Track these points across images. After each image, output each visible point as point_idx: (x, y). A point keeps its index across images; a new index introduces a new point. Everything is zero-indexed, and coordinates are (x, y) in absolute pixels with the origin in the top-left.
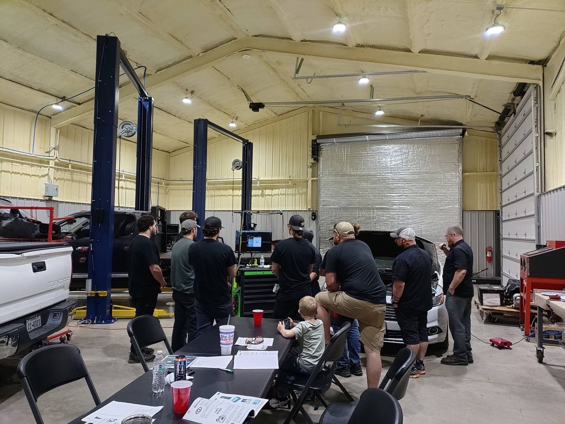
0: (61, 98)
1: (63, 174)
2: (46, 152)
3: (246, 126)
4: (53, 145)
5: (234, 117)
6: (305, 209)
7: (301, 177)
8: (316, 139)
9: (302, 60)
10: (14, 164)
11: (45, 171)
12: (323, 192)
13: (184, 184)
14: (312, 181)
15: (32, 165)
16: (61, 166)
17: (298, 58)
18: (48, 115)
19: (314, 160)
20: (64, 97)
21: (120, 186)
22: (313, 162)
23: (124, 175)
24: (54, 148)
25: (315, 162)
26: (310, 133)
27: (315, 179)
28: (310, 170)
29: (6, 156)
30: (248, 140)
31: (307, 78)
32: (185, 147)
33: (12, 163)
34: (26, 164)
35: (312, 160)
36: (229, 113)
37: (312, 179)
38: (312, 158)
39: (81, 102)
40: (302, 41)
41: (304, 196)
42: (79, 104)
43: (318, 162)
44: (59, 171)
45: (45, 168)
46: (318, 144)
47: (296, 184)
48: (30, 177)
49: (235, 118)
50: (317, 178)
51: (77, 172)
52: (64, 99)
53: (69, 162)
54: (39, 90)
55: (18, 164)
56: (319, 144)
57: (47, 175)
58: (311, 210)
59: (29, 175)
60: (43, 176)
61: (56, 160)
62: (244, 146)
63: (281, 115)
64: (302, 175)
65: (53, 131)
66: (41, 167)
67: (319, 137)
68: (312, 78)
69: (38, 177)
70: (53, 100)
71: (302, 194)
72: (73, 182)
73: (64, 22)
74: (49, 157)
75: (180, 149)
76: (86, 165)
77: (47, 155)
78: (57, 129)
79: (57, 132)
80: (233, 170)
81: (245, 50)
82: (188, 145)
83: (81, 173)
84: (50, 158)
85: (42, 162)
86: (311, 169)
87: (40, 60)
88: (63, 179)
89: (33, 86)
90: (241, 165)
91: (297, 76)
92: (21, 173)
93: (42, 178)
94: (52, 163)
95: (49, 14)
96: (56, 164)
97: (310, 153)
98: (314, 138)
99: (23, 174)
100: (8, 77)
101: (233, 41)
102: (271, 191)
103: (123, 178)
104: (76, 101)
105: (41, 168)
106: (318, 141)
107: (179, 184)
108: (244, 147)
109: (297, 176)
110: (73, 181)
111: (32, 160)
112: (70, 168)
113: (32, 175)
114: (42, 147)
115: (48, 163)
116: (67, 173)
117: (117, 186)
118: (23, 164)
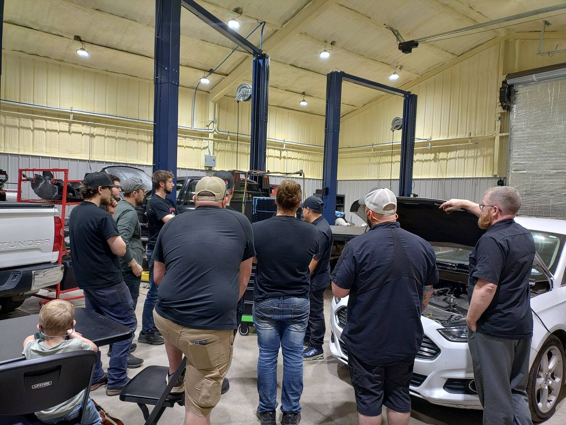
0: (209, 71)
1: (224, 146)
2: (206, 126)
3: (417, 76)
4: (211, 118)
5: (397, 67)
6: (490, 176)
7: (486, 133)
8: (506, 80)
11: (205, 143)
12: (515, 152)
13: (351, 152)
14: (501, 138)
15: (194, 139)
16: (220, 138)
18: (207, 90)
19: (504, 108)
21: (282, 156)
22: (502, 111)
23: (284, 145)
24: (213, 122)
25: (506, 111)
26: (501, 72)
27: (504, 134)
28: (499, 123)
30: (411, 93)
32: (354, 110)
34: (188, 137)
35: (500, 110)
37: (501, 134)
38: (500, 106)
39: (227, 73)
41: (489, 158)
43: (510, 111)
44: (220, 143)
45: (206, 141)
46: (511, 86)
47: (477, 143)
48: (192, 149)
49: (400, 67)
50: (508, 134)
51: (236, 143)
52: (211, 71)
53: (227, 134)
54: (186, 66)
55: (182, 138)
57: (208, 147)
58: (498, 176)
59: (192, 147)
60: (205, 148)
61: (215, 133)
62: (406, 100)
63: (462, 54)
64: (488, 131)
65: (211, 105)
66: (202, 139)
67: (510, 76)
69: (200, 150)
71: (487, 156)
72: (233, 153)
74: (209, 130)
75: (349, 114)
76: (245, 136)
77: (207, 128)
78: (215, 102)
79: (215, 106)
80: (393, 131)
82: (356, 108)
84: (210, 131)
85: (203, 135)
86: (499, 122)
88: (225, 151)
90: (401, 124)
93: (203, 150)
94: (211, 136)
96: (215, 136)
97: (498, 100)
99: (186, 146)
102: (446, 154)
103: (284, 148)
105: (202, 141)
106: (509, 82)
107: (346, 152)
108: (405, 102)
109: (481, 132)
111: (194, 134)
112: (229, 140)
113: (195, 148)
114: (203, 121)
115: (208, 136)
116: (227, 144)
117: (279, 156)
118: (185, 137)
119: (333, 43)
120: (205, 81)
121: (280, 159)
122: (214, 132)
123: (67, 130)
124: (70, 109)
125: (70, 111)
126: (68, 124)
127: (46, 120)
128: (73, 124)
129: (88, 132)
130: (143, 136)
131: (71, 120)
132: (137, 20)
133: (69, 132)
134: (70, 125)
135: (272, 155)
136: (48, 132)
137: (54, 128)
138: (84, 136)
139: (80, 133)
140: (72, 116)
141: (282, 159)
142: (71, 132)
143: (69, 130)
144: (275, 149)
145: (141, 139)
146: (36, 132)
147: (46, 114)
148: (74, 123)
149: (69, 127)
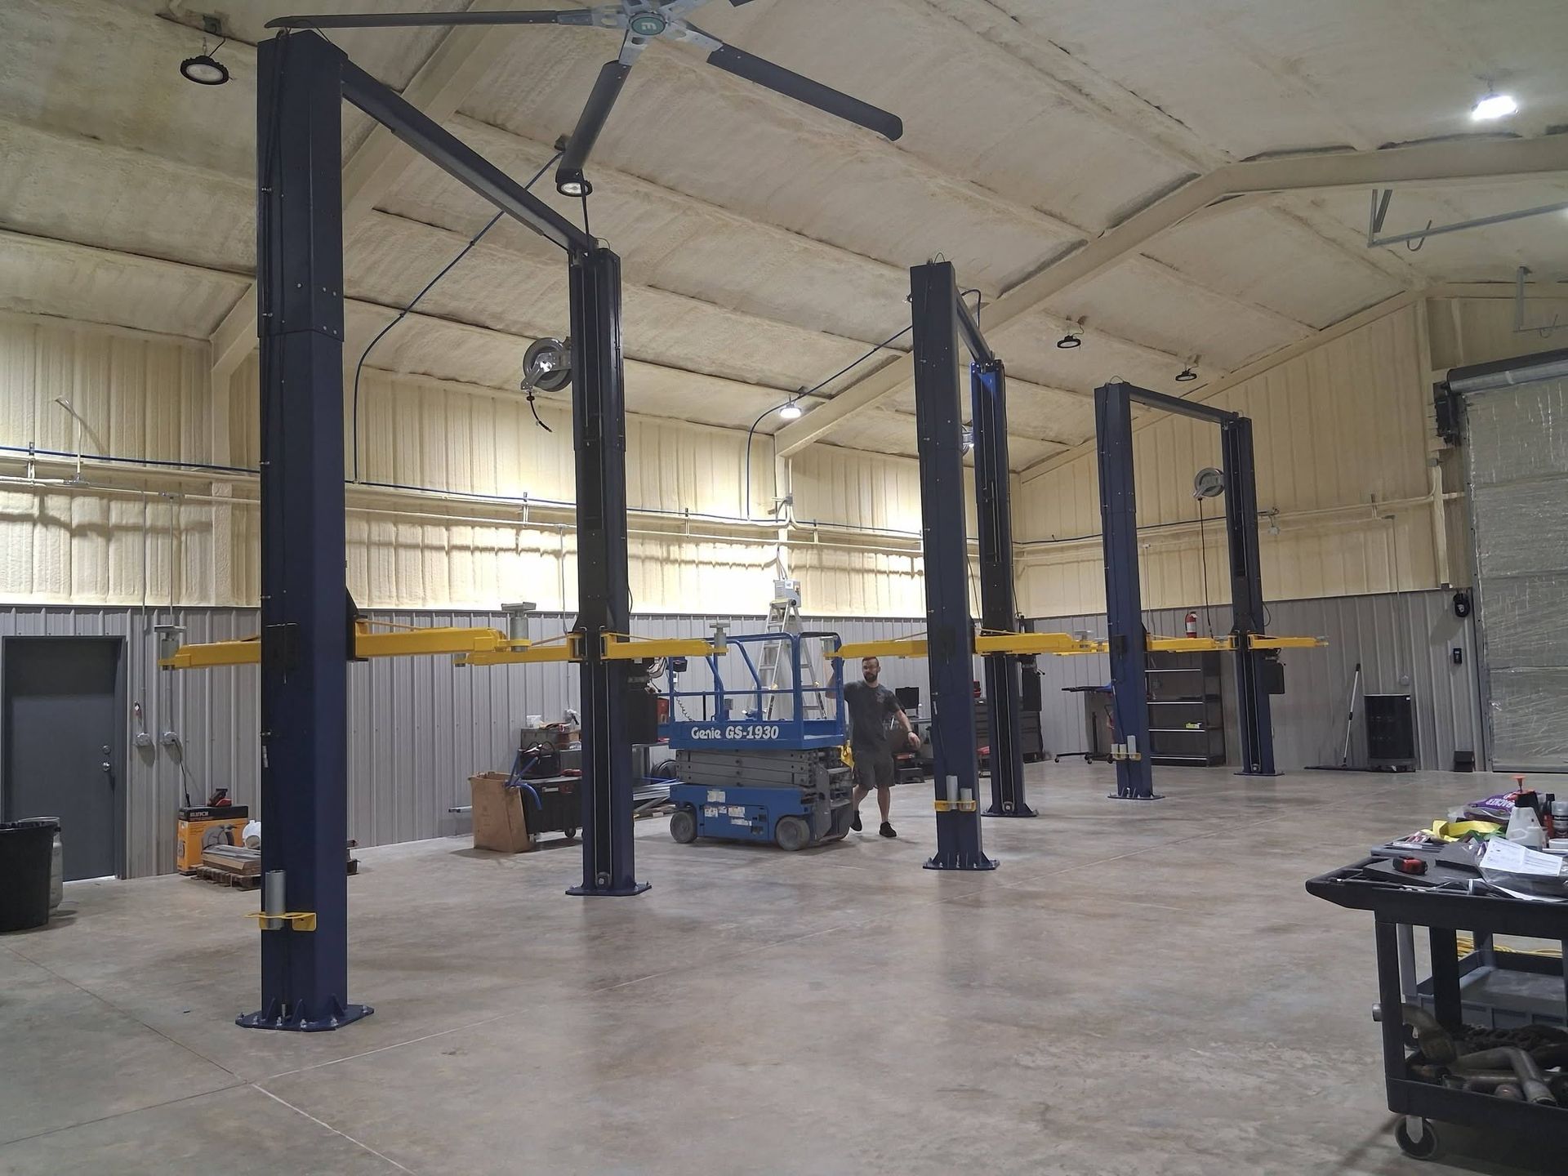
0: (797, 392)
1: (804, 555)
2: (770, 512)
3: (1224, 373)
4: (782, 495)
5: (1190, 358)
6: (1431, 588)
7: (1408, 493)
8: (1448, 381)
9: (1388, 194)
10: (717, 545)
11: (769, 553)
12: (1487, 532)
13: (1062, 549)
14: (1447, 503)
15: (748, 544)
16: (800, 539)
17: (1375, 192)
18: (768, 430)
19: (1446, 441)
20: (802, 388)
21: (916, 570)
22: (1444, 446)
24: (785, 501)
25: (1450, 446)
26: (1426, 363)
27: (1454, 495)
28: (1437, 472)
29: (706, 531)
30: (1236, 414)
31: (1408, 238)
32: (1058, 454)
33: (714, 543)
34: (737, 542)
35: (1439, 444)
36: (1174, 352)
37: (1447, 496)
38: (1439, 435)
39: (833, 393)
40: (1382, 147)
42: (831, 397)
43: (1460, 445)
44: (796, 551)
45: (771, 547)
46: (1457, 395)
47: (1392, 517)
48: (745, 569)
49: (1194, 358)
50: (1464, 494)
51: (827, 548)
52: (802, 392)
53: (812, 527)
54: (758, 384)
55: (725, 545)
56: (1459, 393)
57: (776, 561)
58: (1451, 587)
59: (744, 565)
60: (768, 565)
61: (791, 528)
62: (1227, 431)
63: (1328, 326)
64: (1412, 489)
65: (779, 464)
66: (764, 545)
67: (1456, 374)
68: (1423, 235)
69: (760, 568)
70: (780, 397)
72: (822, 571)
73: (820, 241)
74: (777, 521)
75: (1043, 461)
76: (844, 530)
77: (773, 517)
78: (787, 459)
79: (786, 466)
80: (1200, 499)
81: (1225, 199)
82: (1064, 448)
83: (836, 549)
84: (780, 523)
85: (764, 535)
86: (1439, 468)
87: (768, 325)
88: (805, 566)
89: (748, 376)
90: (1220, 481)
91: (1379, 236)
92: (730, 564)
93: (767, 570)
94: (783, 535)
95: (797, 233)
96: (791, 536)
97: (1432, 424)
98: (1441, 376)
99: (734, 564)
100: (707, 370)
101: (1189, 184)
102: (1314, 542)
104: (825, 392)
105: (762, 547)
106: (1454, 386)
107: (1047, 551)
108: (1225, 435)
109: (1396, 493)
110: (821, 568)
111: (747, 534)
112: (816, 542)
113: (749, 565)
114: (762, 501)
115: (776, 535)
116: (809, 552)
117: (910, 571)
118: (731, 543)
119: (1081, 322)
120: (791, 413)
121: (912, 577)
122: (788, 525)
123: (514, 546)
124: (522, 497)
125: (522, 502)
126: (514, 531)
127: (473, 525)
128: (523, 532)
129: (550, 548)
130: (654, 547)
131: (524, 523)
132: (716, 301)
133: (516, 550)
134: (517, 534)
135: (895, 570)
136: (477, 554)
137: (489, 545)
138: (545, 556)
139: (537, 550)
140: (526, 512)
141: (916, 576)
142: (519, 549)
143: (517, 545)
144: (900, 554)
145: (648, 553)
146: (455, 554)
147: (473, 513)
148: (527, 527)
149: (517, 539)
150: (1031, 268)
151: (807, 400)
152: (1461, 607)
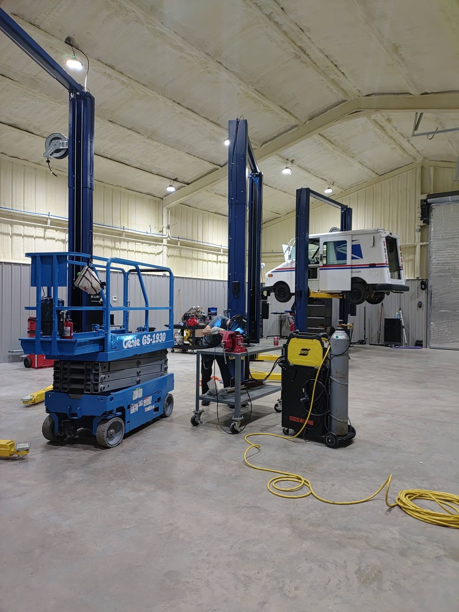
0: (174, 180)
1: (173, 251)
2: (160, 232)
3: (342, 190)
4: (165, 225)
5: (331, 183)
6: (413, 278)
7: (407, 242)
8: (427, 199)
9: (421, 114)
10: (137, 243)
11: (159, 249)
12: (435, 258)
13: (276, 256)
14: (421, 246)
15: (150, 244)
16: (172, 244)
17: (417, 113)
18: (161, 196)
19: (424, 222)
20: (176, 178)
21: (219, 261)
22: (422, 224)
23: (222, 250)
24: (166, 227)
25: (425, 224)
26: (419, 191)
27: (424, 243)
28: (418, 235)
29: (132, 237)
30: (347, 206)
31: (428, 134)
32: (277, 218)
33: (135, 243)
34: (145, 243)
36: (326, 179)
37: (421, 244)
38: (421, 220)
39: (189, 182)
40: (422, 94)
41: (410, 263)
42: (188, 184)
43: (428, 224)
44: (171, 249)
45: (160, 246)
48: (148, 255)
49: (332, 183)
50: (428, 243)
51: (184, 248)
52: (176, 180)
53: (177, 239)
54: (157, 175)
55: (140, 244)
56: (430, 204)
57: (162, 252)
58: (420, 278)
59: (148, 253)
61: (169, 239)
62: (343, 213)
63: (383, 174)
64: (408, 240)
65: (165, 211)
66: (156, 245)
67: (430, 196)
68: (434, 133)
69: (155, 255)
71: (408, 261)
72: (181, 258)
73: (188, 109)
74: (163, 235)
75: (270, 221)
76: (191, 242)
77: (161, 233)
78: (168, 209)
79: (168, 213)
81: (356, 112)
83: (187, 249)
84: (164, 237)
85: (158, 241)
86: (420, 233)
87: (163, 147)
88: (174, 256)
89: (153, 171)
91: (416, 132)
92: (142, 252)
93: (157, 256)
94: (165, 242)
95: (178, 103)
96: (168, 242)
97: (419, 215)
98: (424, 197)
99: (144, 252)
100: (135, 165)
101: (342, 104)
103: (222, 253)
104: (185, 181)
105: (156, 246)
106: (429, 201)
107: (270, 257)
109: (402, 241)
110: (181, 257)
111: (150, 240)
112: (179, 245)
113: (150, 253)
114: (157, 227)
115: (162, 241)
116: (176, 250)
117: (216, 260)
118: (143, 243)
119: (292, 161)
120: (171, 189)
121: (217, 263)
122: (167, 238)
123: (43, 236)
124: (48, 214)
125: (47, 216)
126: (43, 229)
127: (24, 225)
128: (47, 230)
129: (60, 238)
130: (108, 242)
131: (48, 226)
133: (44, 238)
134: (45, 231)
135: (210, 260)
136: (25, 238)
137: (31, 234)
138: (58, 242)
139: (54, 239)
140: (49, 221)
141: (219, 263)
142: (45, 238)
143: (44, 235)
144: (213, 254)
145: (106, 245)
146: (15, 237)
147: (24, 219)
148: (49, 228)
149: (44, 233)
150: (275, 135)
151: (179, 184)
152: (423, 286)
